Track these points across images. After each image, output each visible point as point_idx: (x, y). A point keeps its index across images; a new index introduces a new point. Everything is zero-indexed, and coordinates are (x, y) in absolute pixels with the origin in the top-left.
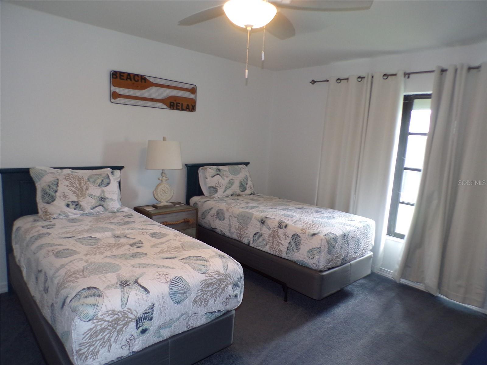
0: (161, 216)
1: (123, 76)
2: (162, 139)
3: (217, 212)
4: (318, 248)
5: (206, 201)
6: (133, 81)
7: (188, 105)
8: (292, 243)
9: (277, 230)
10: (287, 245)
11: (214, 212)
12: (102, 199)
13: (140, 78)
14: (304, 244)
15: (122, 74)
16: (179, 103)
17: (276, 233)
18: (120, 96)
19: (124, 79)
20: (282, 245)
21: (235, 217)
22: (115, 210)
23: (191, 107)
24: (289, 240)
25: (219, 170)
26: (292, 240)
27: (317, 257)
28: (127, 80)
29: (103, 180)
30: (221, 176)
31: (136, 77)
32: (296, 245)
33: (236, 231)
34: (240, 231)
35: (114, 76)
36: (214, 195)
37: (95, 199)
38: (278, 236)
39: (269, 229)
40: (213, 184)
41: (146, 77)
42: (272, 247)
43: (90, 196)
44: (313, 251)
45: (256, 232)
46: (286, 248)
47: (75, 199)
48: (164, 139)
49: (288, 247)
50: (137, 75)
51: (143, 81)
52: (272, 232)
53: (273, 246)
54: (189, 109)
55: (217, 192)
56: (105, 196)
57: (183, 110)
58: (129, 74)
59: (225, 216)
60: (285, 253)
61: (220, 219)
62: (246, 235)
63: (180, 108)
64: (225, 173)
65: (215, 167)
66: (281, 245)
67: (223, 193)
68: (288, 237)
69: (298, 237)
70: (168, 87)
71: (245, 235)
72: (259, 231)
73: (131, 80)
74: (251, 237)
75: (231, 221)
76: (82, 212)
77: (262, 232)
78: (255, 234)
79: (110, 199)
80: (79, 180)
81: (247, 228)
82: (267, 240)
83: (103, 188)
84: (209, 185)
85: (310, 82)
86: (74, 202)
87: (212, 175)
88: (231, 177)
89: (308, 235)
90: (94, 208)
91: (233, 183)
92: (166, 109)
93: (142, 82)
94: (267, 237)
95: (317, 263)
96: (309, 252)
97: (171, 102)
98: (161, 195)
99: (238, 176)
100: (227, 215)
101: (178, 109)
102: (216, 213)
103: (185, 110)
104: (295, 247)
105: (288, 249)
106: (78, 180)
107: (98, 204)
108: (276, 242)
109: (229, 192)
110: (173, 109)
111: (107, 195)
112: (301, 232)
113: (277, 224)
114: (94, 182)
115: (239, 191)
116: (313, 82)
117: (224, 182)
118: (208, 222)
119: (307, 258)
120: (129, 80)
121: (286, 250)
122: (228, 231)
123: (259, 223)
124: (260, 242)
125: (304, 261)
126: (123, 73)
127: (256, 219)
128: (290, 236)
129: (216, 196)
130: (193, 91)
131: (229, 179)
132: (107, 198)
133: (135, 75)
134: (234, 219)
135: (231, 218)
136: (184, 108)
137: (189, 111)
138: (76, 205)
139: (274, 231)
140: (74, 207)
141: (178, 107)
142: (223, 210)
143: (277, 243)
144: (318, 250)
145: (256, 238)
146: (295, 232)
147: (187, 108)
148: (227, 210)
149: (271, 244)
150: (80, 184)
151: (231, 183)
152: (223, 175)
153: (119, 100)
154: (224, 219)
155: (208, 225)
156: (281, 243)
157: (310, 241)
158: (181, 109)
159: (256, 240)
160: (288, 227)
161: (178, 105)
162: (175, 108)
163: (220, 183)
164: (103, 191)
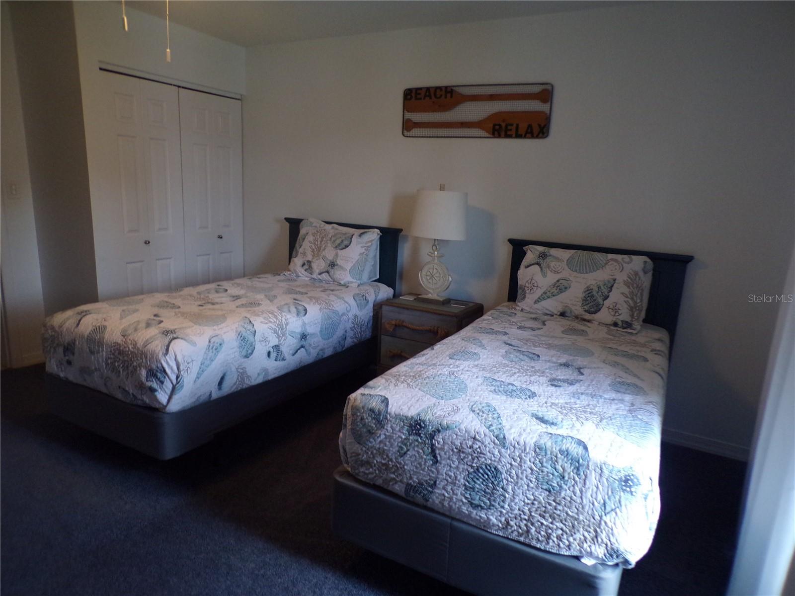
0: (396, 309)
1: (419, 94)
6: (433, 99)
7: (530, 126)
12: (333, 265)
13: (443, 93)
15: (419, 92)
16: (512, 125)
18: (416, 125)
19: (421, 99)
22: (342, 282)
23: (536, 130)
25: (543, 256)
28: (424, 99)
29: (342, 241)
30: (541, 268)
31: (439, 91)
35: (409, 97)
37: (326, 263)
41: (454, 88)
43: (324, 258)
47: (311, 259)
48: (442, 187)
50: (440, 88)
51: (449, 95)
54: (532, 133)
56: (336, 262)
57: (518, 136)
58: (428, 89)
63: (513, 133)
64: (553, 264)
67: (535, 303)
70: (492, 97)
73: (431, 98)
76: (310, 276)
79: (341, 266)
83: (338, 251)
86: (309, 262)
88: (566, 273)
90: (321, 274)
91: (566, 288)
92: (485, 137)
93: (446, 97)
97: (494, 125)
99: (586, 275)
101: (508, 136)
103: (523, 136)
107: (326, 269)
109: (552, 305)
110: (499, 136)
111: (339, 262)
114: (334, 242)
115: (578, 310)
120: (427, 98)
126: (421, 89)
130: (546, 96)
131: (558, 277)
132: (337, 265)
136: (522, 131)
137: (533, 137)
138: (309, 266)
141: (509, 133)
147: (527, 133)
150: (321, 242)
151: (560, 287)
152: (549, 267)
153: (414, 131)
158: (515, 135)
161: (509, 127)
162: (503, 134)
163: (533, 281)
164: (337, 255)
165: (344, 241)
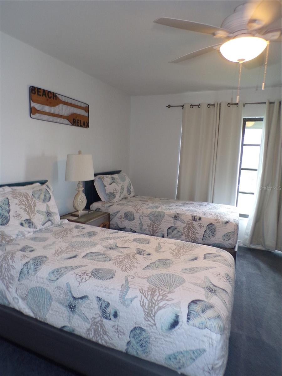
1: (40, 92)
2: (78, 153)
3: (125, 214)
4: (233, 232)
5: (110, 206)
6: (48, 98)
7: (84, 122)
8: (208, 231)
9: (192, 222)
10: (203, 233)
11: (122, 214)
12: (49, 214)
13: (52, 95)
14: (219, 230)
15: (39, 90)
16: (79, 120)
17: (191, 225)
18: (37, 111)
19: (41, 95)
20: (198, 234)
21: (146, 216)
23: (86, 124)
24: (204, 229)
25: (113, 178)
26: (207, 229)
27: (232, 239)
28: (43, 96)
30: (116, 183)
31: (49, 93)
32: (212, 232)
33: (148, 228)
34: (153, 227)
35: (33, 92)
36: (113, 200)
37: (43, 215)
38: (193, 227)
39: (184, 222)
40: (112, 191)
41: (57, 95)
42: (188, 237)
43: (39, 212)
44: (228, 235)
45: (170, 226)
46: (202, 235)
47: (27, 217)
48: (80, 153)
49: (204, 234)
50: (51, 92)
51: (55, 98)
52: (186, 225)
53: (189, 235)
54: (85, 125)
55: (115, 197)
56: (50, 211)
57: (81, 126)
58: (44, 91)
59: (135, 216)
60: (201, 240)
61: (129, 220)
62: (160, 230)
63: (79, 124)
64: (118, 181)
65: (110, 176)
66: (196, 234)
68: (203, 227)
69: (213, 226)
70: (71, 105)
71: (158, 230)
72: (173, 225)
73: (46, 97)
74: (165, 231)
75: (142, 220)
76: (35, 230)
77: (176, 225)
78: (169, 228)
79: (54, 213)
80: (26, 196)
81: (160, 224)
82: (182, 232)
83: (47, 203)
84: (107, 192)
85: (168, 106)
86: (27, 220)
87: (109, 183)
88: (122, 183)
89: (222, 223)
90: (44, 224)
91: (124, 189)
92: (70, 125)
93: (53, 99)
94: (182, 229)
95: (232, 243)
96: (225, 236)
97: (73, 120)
98: (80, 204)
99: (125, 182)
100: (137, 216)
101: (78, 126)
102: (123, 215)
104: (211, 234)
105: (203, 236)
106: (25, 198)
107: (47, 219)
108: (191, 232)
110: (75, 125)
111: (52, 210)
112: (215, 222)
113: (191, 218)
114: (39, 198)
115: (127, 195)
116: (169, 106)
117: (119, 188)
118: (115, 224)
119: (222, 240)
120: (44, 96)
121: (202, 237)
122: (139, 229)
123: (172, 219)
124: (175, 234)
125: (219, 243)
126: (40, 89)
127: (169, 216)
128: (206, 226)
129: (114, 200)
130: (87, 109)
131: (121, 185)
132: (52, 213)
133: (49, 92)
134: (144, 218)
135: (141, 218)
136: (82, 124)
137: (85, 127)
138: (29, 222)
139: (189, 224)
140: (27, 225)
141: (78, 124)
142: (132, 212)
143: (193, 233)
144: (232, 233)
145: (170, 231)
146: (210, 222)
147: (83, 125)
148: (137, 211)
149: (187, 234)
150: (28, 201)
151: (122, 189)
153: (37, 116)
154: (134, 219)
155: (115, 226)
156: (196, 232)
157: (224, 227)
158: (80, 126)
159: (171, 233)
160: (202, 220)
163: (116, 189)
164: (48, 206)
165: (46, 195)
